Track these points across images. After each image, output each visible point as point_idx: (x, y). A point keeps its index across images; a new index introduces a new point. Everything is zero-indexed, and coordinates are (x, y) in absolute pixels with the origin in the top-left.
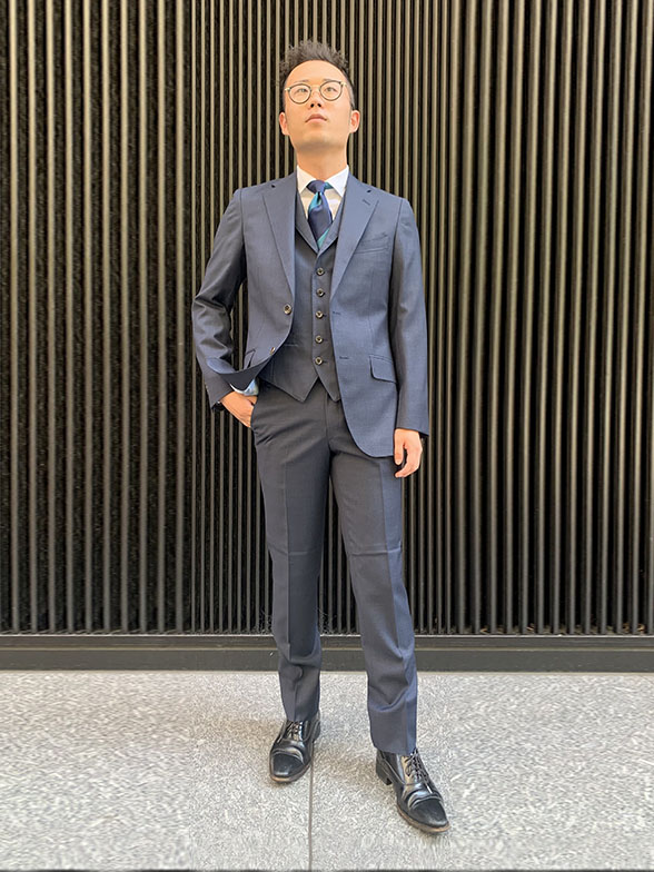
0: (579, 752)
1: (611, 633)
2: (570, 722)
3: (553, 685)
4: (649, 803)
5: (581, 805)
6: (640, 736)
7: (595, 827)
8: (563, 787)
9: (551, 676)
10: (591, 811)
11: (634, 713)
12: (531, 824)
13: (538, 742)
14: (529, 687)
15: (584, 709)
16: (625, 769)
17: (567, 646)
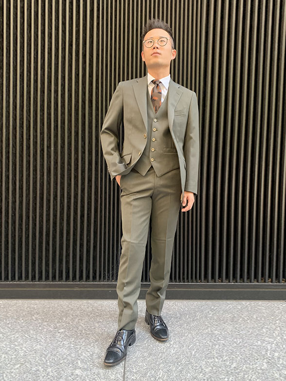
0: (239, 335)
1: (255, 282)
2: (236, 322)
3: (229, 306)
4: (269, 357)
5: (239, 358)
6: (267, 328)
7: (244, 367)
8: (231, 350)
9: (229, 302)
10: (243, 361)
11: (265, 318)
12: (215, 366)
13: (221, 331)
14: (218, 307)
15: (243, 316)
16: (259, 342)
17: (236, 288)
